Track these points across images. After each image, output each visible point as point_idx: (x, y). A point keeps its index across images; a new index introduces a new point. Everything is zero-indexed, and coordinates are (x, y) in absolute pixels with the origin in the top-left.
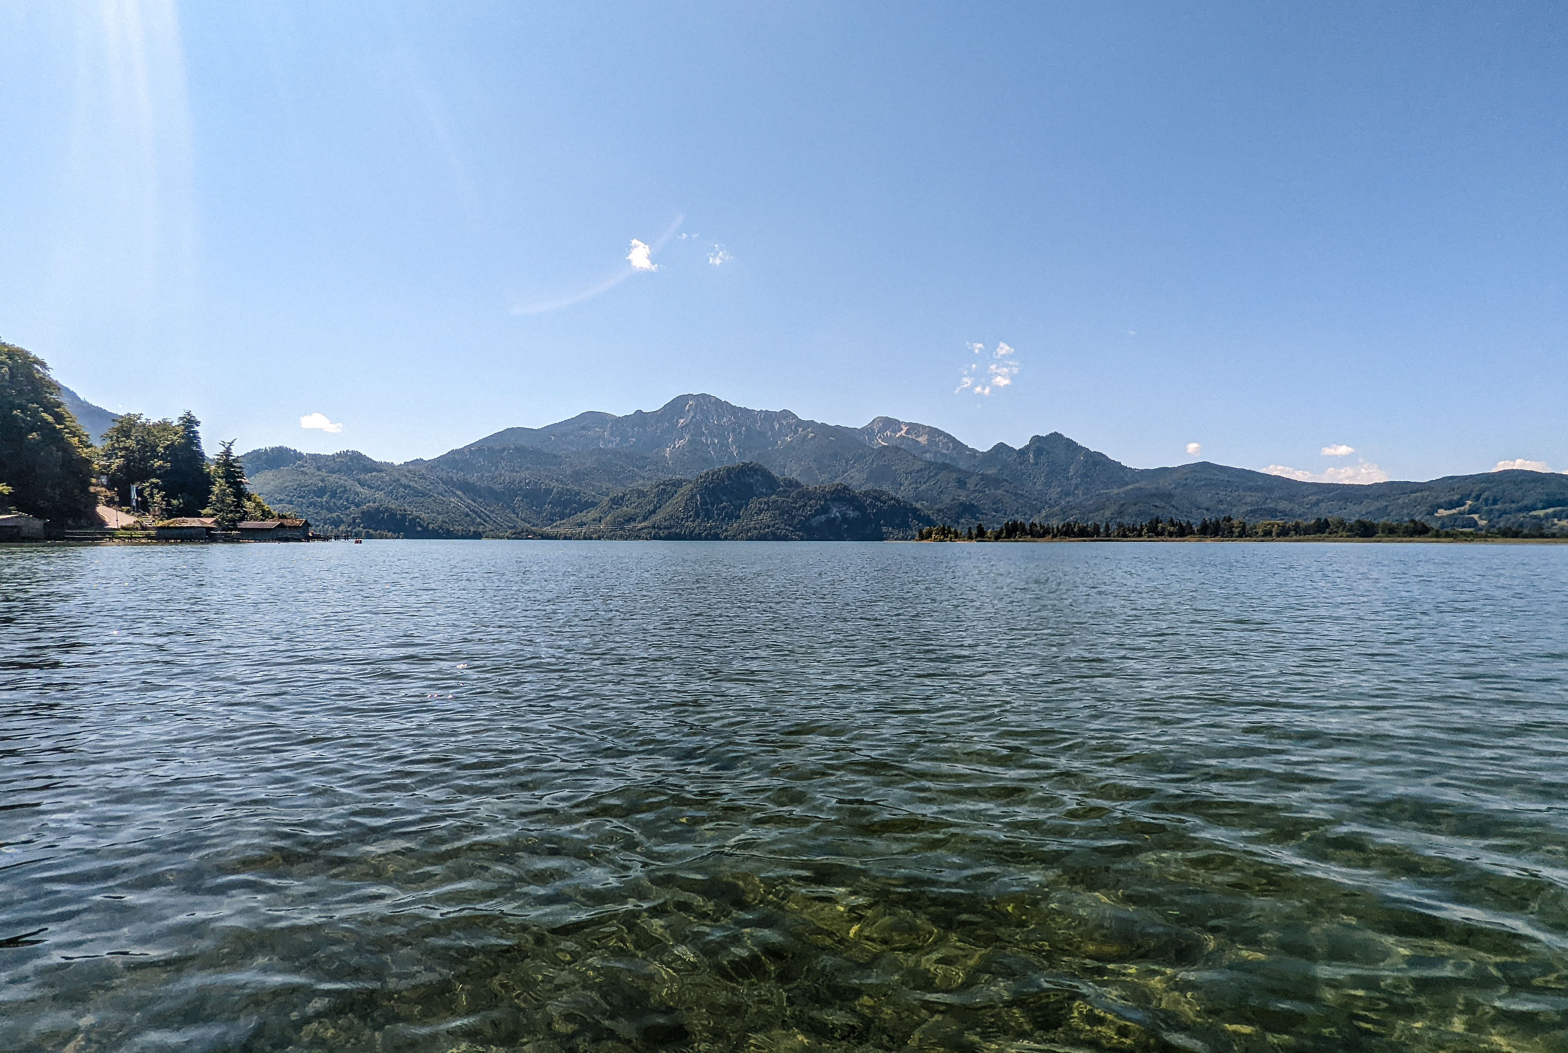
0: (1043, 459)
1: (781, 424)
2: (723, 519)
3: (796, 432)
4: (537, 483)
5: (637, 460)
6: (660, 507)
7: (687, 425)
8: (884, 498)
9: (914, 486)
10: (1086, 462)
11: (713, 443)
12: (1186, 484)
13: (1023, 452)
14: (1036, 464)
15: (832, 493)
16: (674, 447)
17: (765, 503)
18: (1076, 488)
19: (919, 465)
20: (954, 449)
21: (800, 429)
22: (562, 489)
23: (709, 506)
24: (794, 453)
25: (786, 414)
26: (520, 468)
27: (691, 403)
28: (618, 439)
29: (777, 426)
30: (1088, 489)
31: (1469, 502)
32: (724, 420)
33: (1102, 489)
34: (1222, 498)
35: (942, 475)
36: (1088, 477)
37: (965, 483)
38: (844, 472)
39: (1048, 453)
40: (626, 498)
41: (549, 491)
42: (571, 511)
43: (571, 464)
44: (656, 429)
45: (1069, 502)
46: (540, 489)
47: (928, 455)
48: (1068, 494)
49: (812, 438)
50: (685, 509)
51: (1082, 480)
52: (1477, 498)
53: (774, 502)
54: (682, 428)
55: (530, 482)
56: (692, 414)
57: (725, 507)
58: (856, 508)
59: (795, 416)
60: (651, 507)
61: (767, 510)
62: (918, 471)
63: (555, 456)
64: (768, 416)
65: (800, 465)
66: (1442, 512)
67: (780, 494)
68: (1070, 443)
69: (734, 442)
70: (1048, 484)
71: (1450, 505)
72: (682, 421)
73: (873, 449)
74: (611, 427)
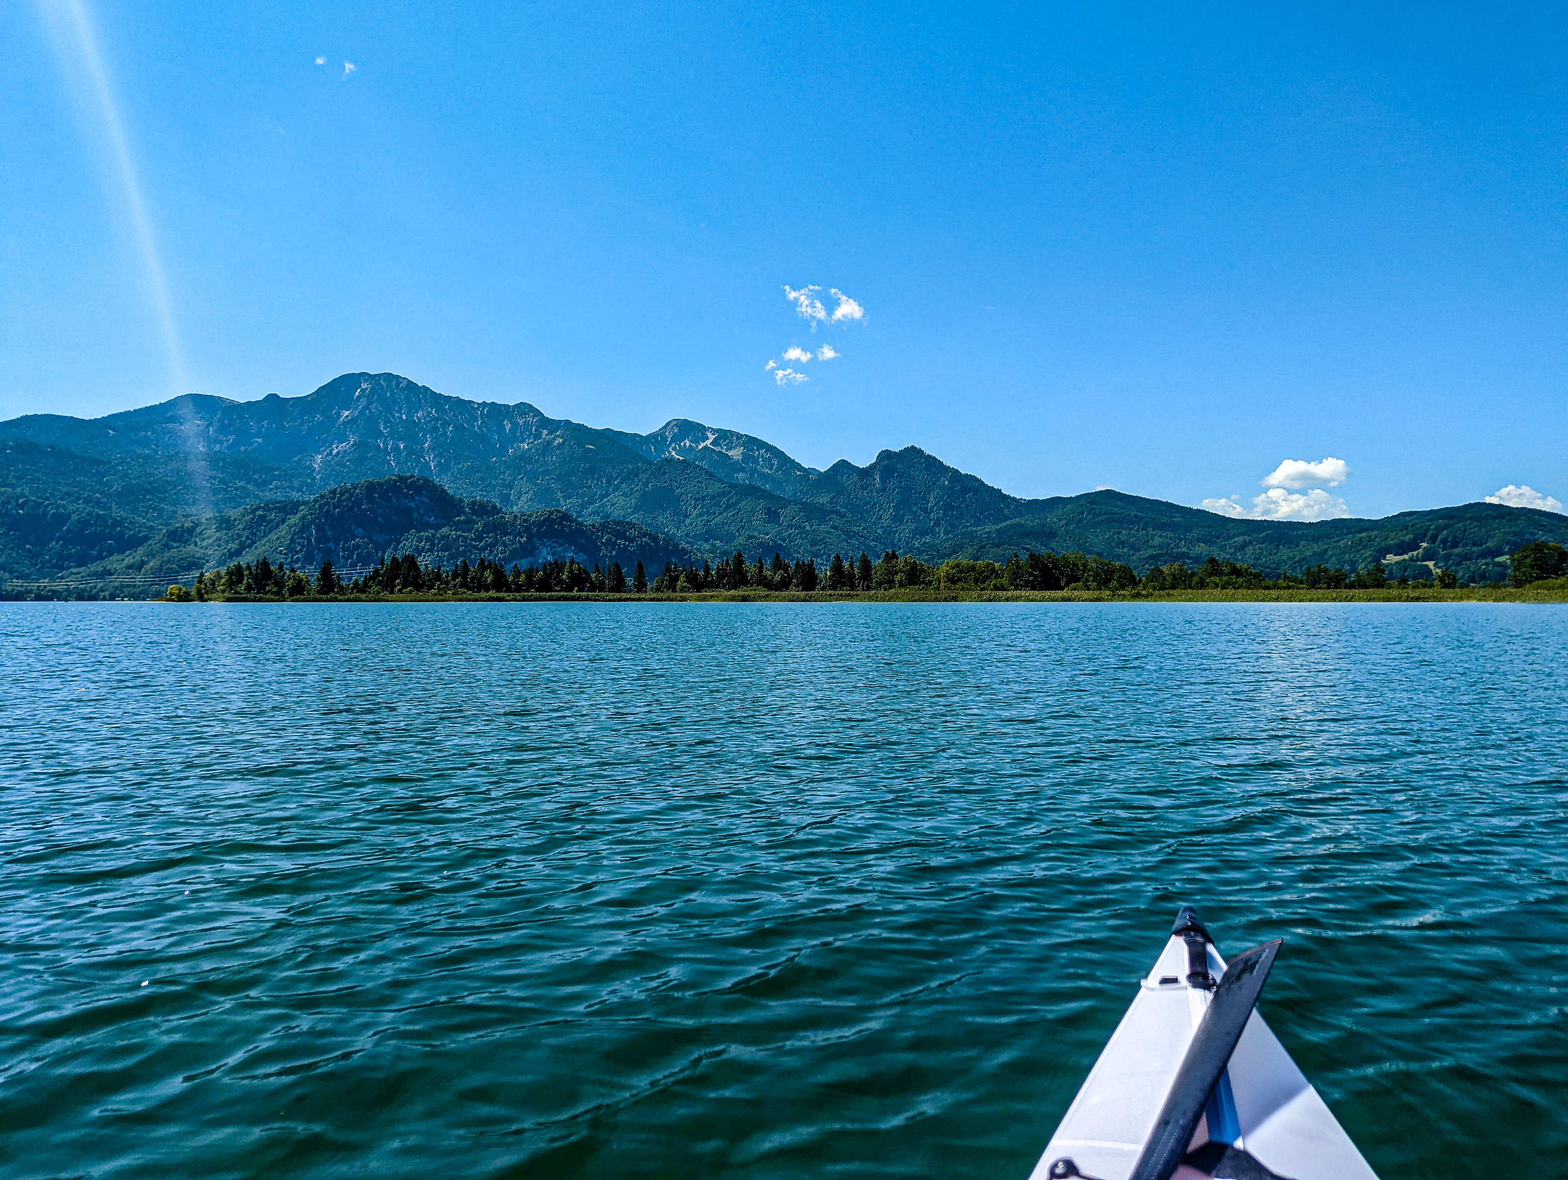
0: (893, 483)
1: (515, 425)
2: (353, 565)
3: (538, 436)
4: (39, 505)
5: (255, 472)
6: (249, 547)
7: (352, 422)
8: (633, 533)
9: (705, 518)
10: (952, 488)
11: (396, 449)
12: (1081, 520)
13: (865, 473)
14: (884, 489)
15: (540, 524)
16: (330, 454)
17: (428, 539)
18: (937, 523)
19: (716, 488)
20: (779, 468)
21: (545, 432)
22: (89, 514)
23: (331, 545)
24: (529, 468)
25: (525, 409)
26: (19, 479)
27: (364, 386)
28: (232, 438)
29: (508, 427)
30: (952, 525)
31: (1424, 545)
32: (420, 414)
33: (973, 525)
34: (1123, 538)
35: (746, 504)
36: (952, 508)
37: (778, 516)
38: (602, 497)
39: (901, 475)
40: (198, 530)
41: (61, 519)
42: (100, 552)
43: (126, 475)
44: (301, 424)
45: (925, 543)
46: (45, 514)
47: (741, 475)
48: (924, 533)
49: (559, 444)
50: (291, 549)
51: (945, 515)
52: (1434, 539)
53: (443, 538)
54: (345, 423)
55: (25, 502)
56: (363, 402)
57: (358, 546)
58: (580, 549)
59: (537, 413)
60: (234, 546)
61: (429, 550)
62: (714, 497)
63: (98, 462)
64: (496, 411)
65: (535, 484)
66: (1391, 558)
67: (457, 526)
68: (933, 463)
69: (432, 449)
70: (898, 519)
71: (1400, 549)
72: (347, 413)
73: (651, 463)
74: (221, 421)
